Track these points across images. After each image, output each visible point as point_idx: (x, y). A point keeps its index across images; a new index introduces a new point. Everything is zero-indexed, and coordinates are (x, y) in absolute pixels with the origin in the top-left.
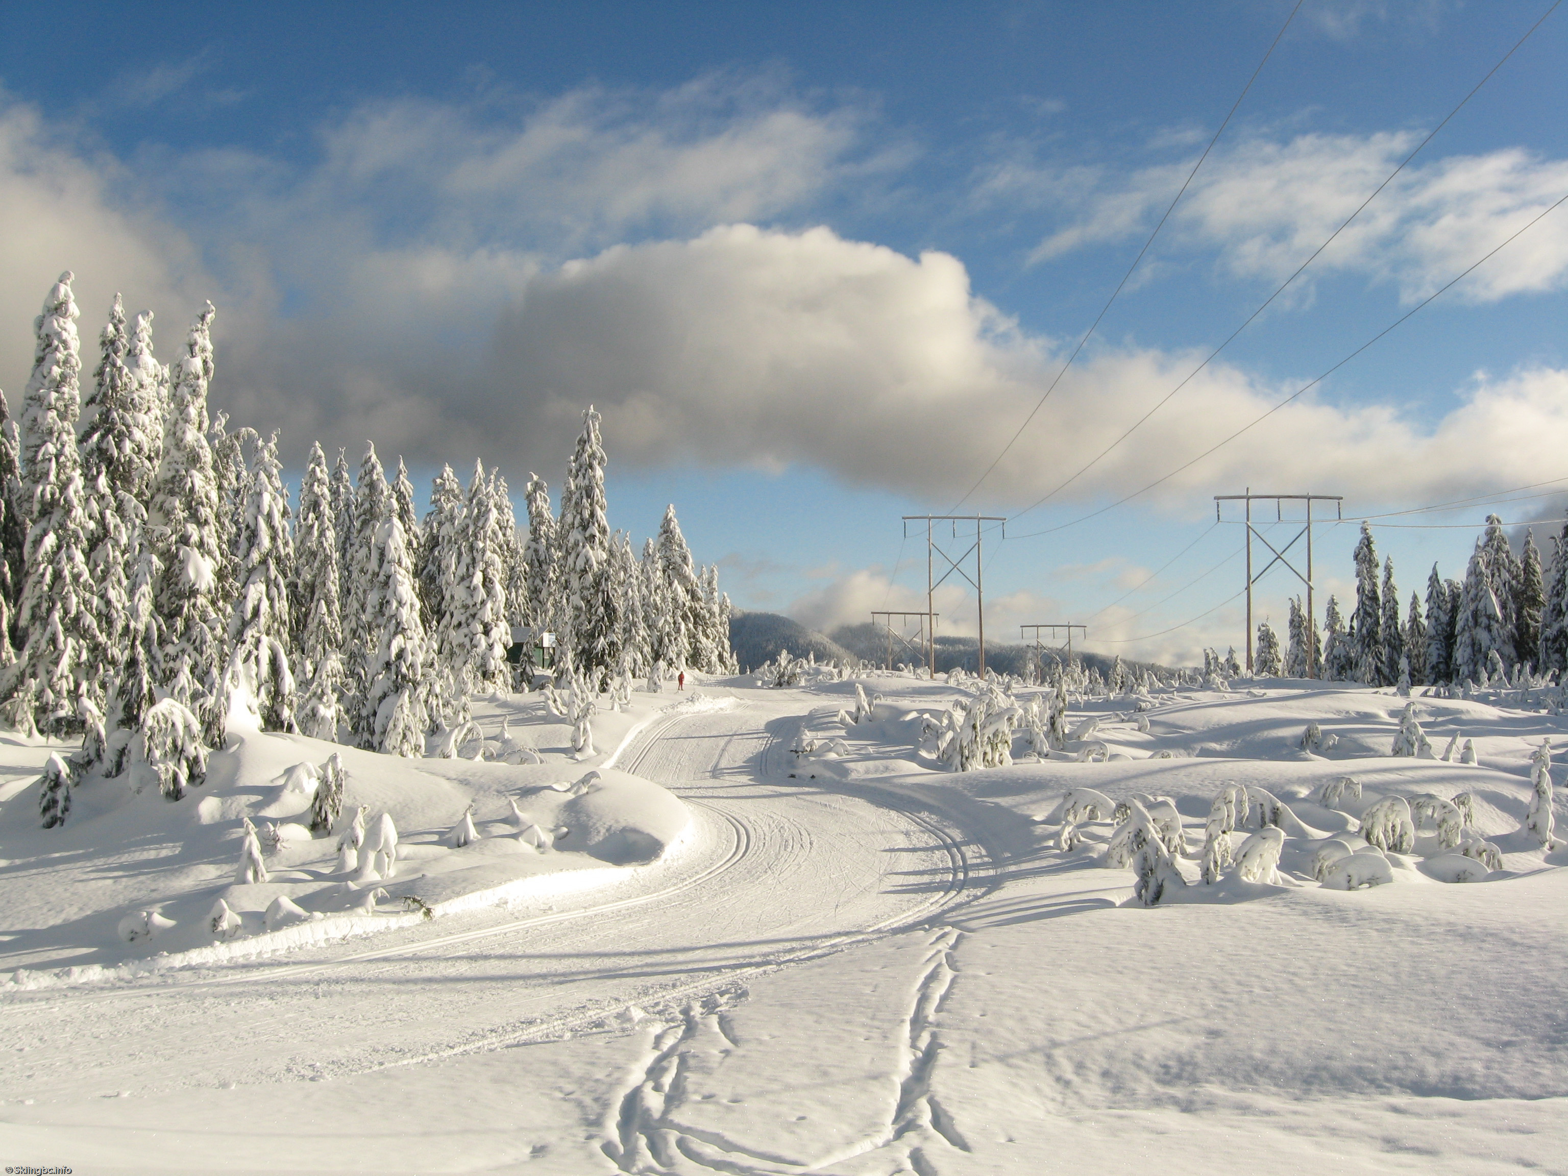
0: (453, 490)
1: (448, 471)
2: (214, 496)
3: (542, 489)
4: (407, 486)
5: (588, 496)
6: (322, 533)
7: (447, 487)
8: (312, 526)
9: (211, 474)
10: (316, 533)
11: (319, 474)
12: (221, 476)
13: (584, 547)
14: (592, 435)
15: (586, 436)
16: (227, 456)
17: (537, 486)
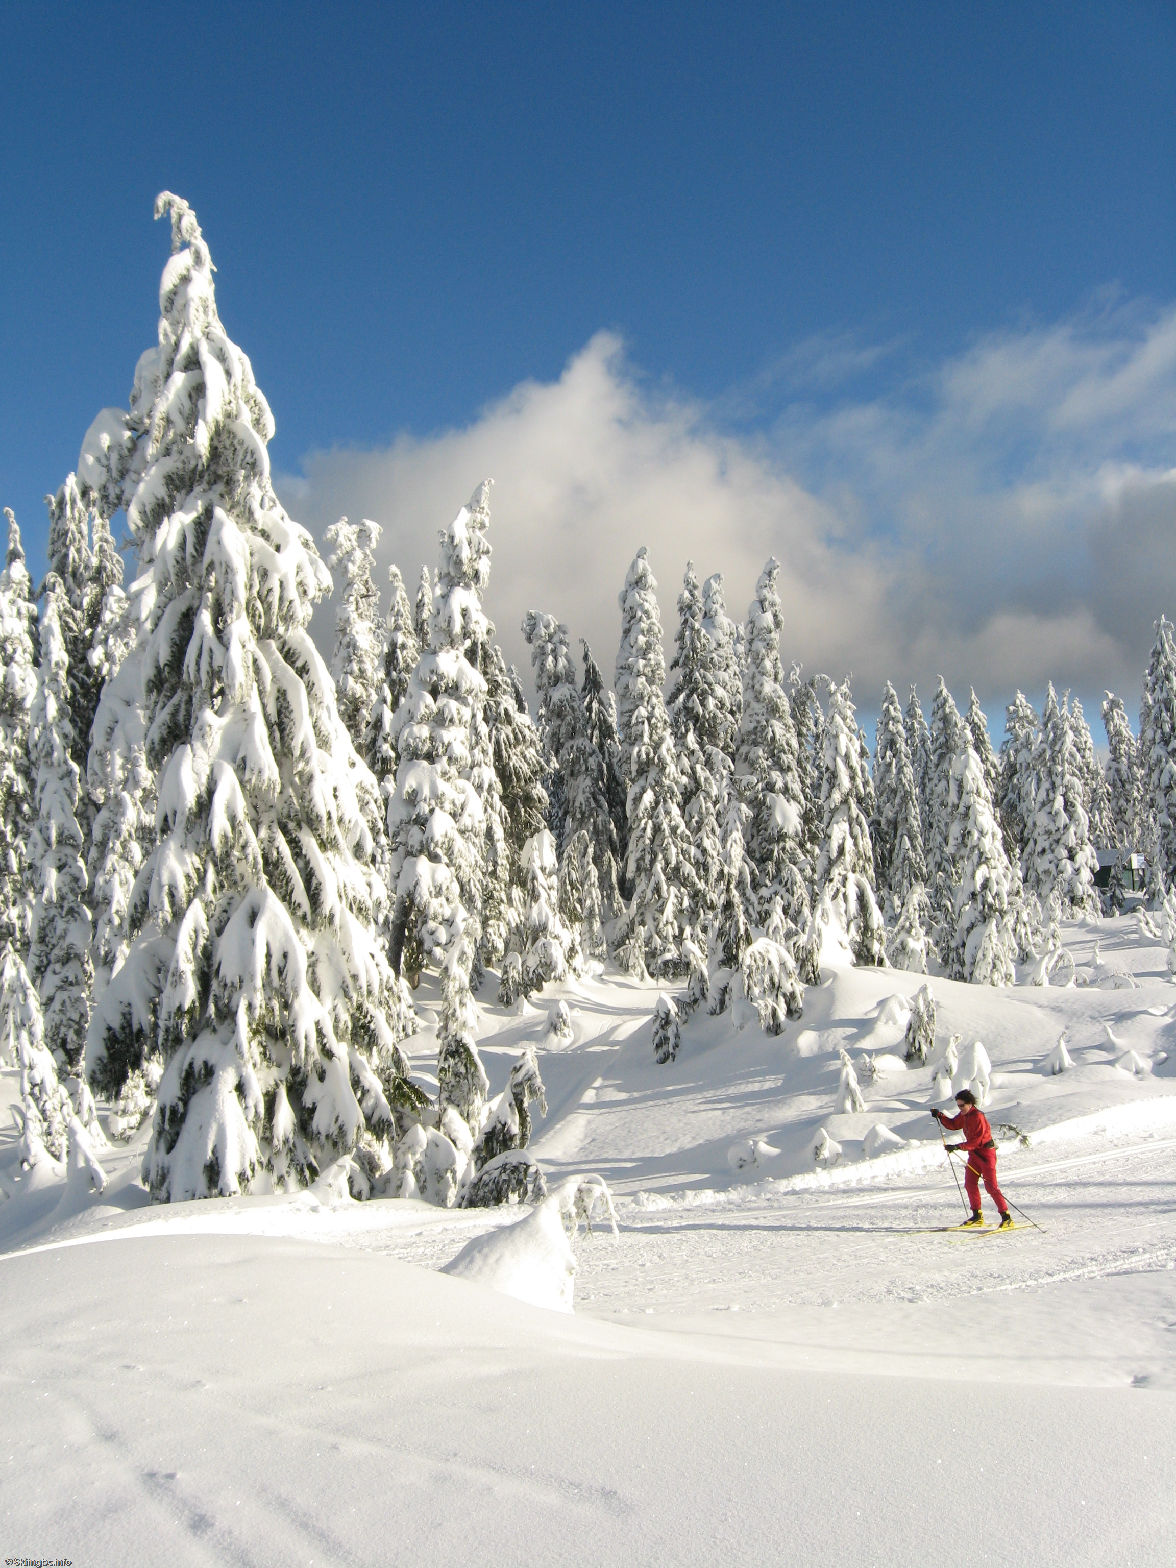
0: (1027, 717)
1: (1021, 698)
2: (794, 743)
3: (1118, 706)
4: (980, 716)
5: (1168, 710)
6: (900, 770)
7: (1021, 713)
8: (890, 764)
9: (790, 722)
10: (894, 771)
11: (893, 713)
12: (799, 723)
13: (1167, 762)
14: (1166, 646)
15: (1159, 647)
16: (804, 704)
17: (1114, 704)
